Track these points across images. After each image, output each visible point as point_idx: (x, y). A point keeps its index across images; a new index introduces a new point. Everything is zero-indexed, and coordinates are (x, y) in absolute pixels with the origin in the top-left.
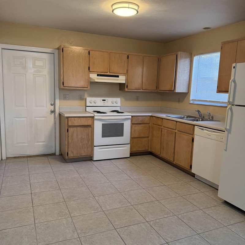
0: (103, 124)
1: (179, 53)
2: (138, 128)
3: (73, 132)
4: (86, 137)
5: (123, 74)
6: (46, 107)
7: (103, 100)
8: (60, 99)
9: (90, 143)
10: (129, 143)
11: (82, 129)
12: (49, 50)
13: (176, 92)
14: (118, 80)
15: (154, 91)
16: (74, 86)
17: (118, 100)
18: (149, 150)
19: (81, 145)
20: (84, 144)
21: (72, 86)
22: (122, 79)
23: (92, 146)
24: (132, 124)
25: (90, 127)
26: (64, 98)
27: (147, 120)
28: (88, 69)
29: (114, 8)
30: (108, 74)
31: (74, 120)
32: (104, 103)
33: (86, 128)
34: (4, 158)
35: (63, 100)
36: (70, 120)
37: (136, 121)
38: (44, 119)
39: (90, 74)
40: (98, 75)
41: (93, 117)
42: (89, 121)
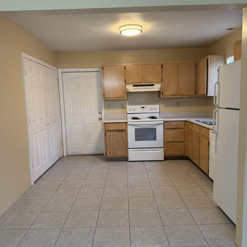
0: (135, 129)
1: (209, 56)
2: (171, 132)
3: (110, 136)
4: (121, 140)
5: (158, 82)
6: (96, 115)
7: (142, 108)
8: (105, 108)
9: (124, 145)
10: (163, 146)
11: (117, 133)
12: (95, 69)
13: (209, 96)
14: (153, 88)
15: (193, 96)
16: (113, 97)
17: (157, 107)
18: (186, 155)
19: (117, 147)
20: (120, 146)
21: (111, 97)
22: (157, 87)
23: (127, 148)
24: (165, 129)
25: (125, 131)
26: (108, 107)
27: (181, 125)
28: (124, 81)
29: (121, 30)
30: (143, 84)
31: (110, 125)
32: (143, 110)
33: (120, 132)
34: (65, 155)
35: (108, 108)
36: (107, 126)
37: (169, 126)
38: (94, 125)
39: (127, 86)
40: (134, 86)
41: (126, 123)
42: (123, 126)
